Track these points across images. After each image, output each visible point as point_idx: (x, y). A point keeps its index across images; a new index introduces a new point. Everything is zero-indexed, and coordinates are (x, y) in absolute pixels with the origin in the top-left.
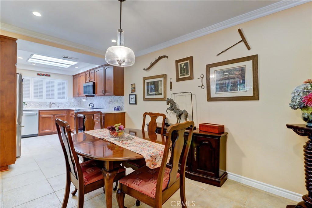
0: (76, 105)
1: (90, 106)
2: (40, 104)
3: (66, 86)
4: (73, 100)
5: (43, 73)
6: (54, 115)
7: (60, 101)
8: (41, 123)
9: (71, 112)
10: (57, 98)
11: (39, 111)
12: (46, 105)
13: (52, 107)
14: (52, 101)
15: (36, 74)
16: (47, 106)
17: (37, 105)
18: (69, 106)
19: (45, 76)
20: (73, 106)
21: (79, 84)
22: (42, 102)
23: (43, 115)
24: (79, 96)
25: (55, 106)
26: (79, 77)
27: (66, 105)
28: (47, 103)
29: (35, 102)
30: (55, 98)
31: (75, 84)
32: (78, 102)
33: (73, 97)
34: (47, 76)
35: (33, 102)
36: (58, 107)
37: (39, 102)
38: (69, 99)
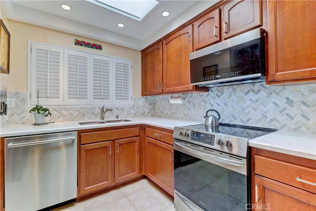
0: (147, 111)
1: (210, 119)
2: (81, 111)
3: (130, 71)
4: (142, 101)
5: (87, 41)
6: (114, 141)
8: (83, 166)
10: (114, 97)
12: (93, 113)
13: (106, 120)
14: (107, 104)
15: (74, 42)
16: (96, 115)
17: (75, 114)
18: (135, 114)
19: (92, 47)
20: (143, 115)
21: (162, 64)
22: (85, 108)
23: (90, 142)
24: (162, 92)
25: (110, 116)
26: (165, 46)
27: (130, 112)
28: (95, 108)
29: (71, 107)
30: (110, 97)
31: (149, 66)
32: (150, 105)
33: (142, 96)
34: (94, 48)
35: (67, 107)
36: (117, 117)
37: (80, 108)
38: (135, 100)
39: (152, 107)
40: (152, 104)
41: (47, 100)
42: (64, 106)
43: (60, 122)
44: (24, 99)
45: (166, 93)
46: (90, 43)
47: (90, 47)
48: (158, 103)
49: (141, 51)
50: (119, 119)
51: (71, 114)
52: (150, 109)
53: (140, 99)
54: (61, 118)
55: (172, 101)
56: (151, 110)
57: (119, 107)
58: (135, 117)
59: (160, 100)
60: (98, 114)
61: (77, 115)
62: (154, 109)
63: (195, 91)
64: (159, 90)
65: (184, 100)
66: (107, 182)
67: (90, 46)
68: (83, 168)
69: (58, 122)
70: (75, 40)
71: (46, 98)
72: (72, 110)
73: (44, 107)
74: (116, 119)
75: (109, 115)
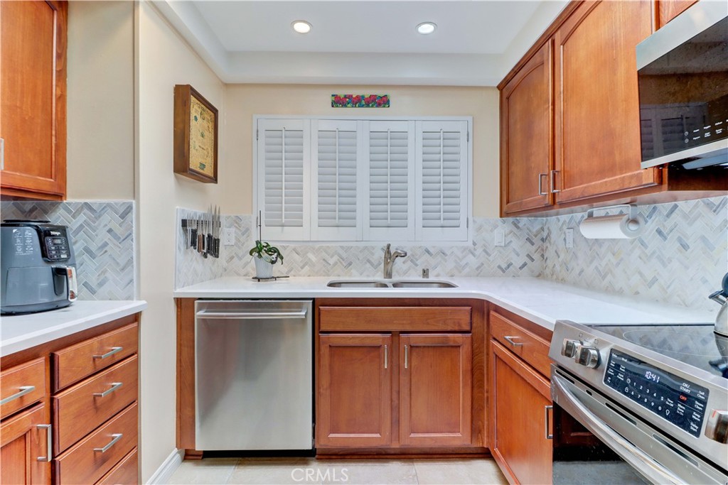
0: (518, 262)
2: (344, 255)
3: (464, 148)
4: (500, 232)
5: (355, 93)
6: (395, 334)
7: (436, 238)
8: (324, 381)
9: (509, 330)
10: (420, 222)
11: (317, 303)
12: (369, 261)
14: (397, 239)
15: (330, 99)
16: (376, 267)
17: (332, 261)
18: (477, 269)
19: (368, 105)
20: (504, 271)
21: (554, 110)
22: (352, 247)
23: (338, 329)
24: (551, 202)
25: (409, 269)
26: (560, 49)
27: (463, 263)
28: (373, 248)
29: (324, 245)
30: (410, 222)
31: (518, 126)
32: (528, 244)
33: (501, 216)
34: (372, 106)
35: (317, 246)
36: (425, 273)
37: (342, 247)
38: (479, 229)
39: (534, 248)
40: (537, 241)
41: (282, 230)
42: (311, 244)
43: (304, 276)
44: (247, 230)
45: (562, 205)
46: (363, 97)
47: (363, 106)
48: (553, 236)
49: (498, 87)
50: (431, 279)
51: (324, 260)
52: (528, 256)
53: (496, 226)
54: (307, 267)
55: (590, 232)
56: (533, 260)
57: (434, 247)
58: (477, 276)
59: (561, 229)
60: (380, 264)
61: (335, 264)
62: (543, 256)
63: (669, 190)
64: (543, 195)
65: (633, 227)
66: (378, 435)
67: (363, 102)
68: (325, 387)
69: (300, 275)
70: (333, 96)
71: (280, 228)
72: (326, 253)
73: (272, 245)
74: (421, 279)
75: (405, 267)
